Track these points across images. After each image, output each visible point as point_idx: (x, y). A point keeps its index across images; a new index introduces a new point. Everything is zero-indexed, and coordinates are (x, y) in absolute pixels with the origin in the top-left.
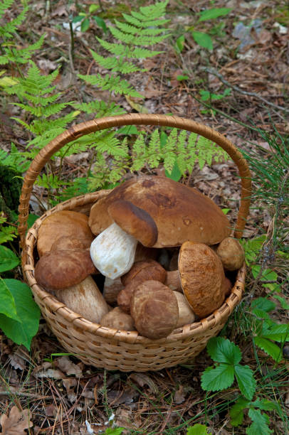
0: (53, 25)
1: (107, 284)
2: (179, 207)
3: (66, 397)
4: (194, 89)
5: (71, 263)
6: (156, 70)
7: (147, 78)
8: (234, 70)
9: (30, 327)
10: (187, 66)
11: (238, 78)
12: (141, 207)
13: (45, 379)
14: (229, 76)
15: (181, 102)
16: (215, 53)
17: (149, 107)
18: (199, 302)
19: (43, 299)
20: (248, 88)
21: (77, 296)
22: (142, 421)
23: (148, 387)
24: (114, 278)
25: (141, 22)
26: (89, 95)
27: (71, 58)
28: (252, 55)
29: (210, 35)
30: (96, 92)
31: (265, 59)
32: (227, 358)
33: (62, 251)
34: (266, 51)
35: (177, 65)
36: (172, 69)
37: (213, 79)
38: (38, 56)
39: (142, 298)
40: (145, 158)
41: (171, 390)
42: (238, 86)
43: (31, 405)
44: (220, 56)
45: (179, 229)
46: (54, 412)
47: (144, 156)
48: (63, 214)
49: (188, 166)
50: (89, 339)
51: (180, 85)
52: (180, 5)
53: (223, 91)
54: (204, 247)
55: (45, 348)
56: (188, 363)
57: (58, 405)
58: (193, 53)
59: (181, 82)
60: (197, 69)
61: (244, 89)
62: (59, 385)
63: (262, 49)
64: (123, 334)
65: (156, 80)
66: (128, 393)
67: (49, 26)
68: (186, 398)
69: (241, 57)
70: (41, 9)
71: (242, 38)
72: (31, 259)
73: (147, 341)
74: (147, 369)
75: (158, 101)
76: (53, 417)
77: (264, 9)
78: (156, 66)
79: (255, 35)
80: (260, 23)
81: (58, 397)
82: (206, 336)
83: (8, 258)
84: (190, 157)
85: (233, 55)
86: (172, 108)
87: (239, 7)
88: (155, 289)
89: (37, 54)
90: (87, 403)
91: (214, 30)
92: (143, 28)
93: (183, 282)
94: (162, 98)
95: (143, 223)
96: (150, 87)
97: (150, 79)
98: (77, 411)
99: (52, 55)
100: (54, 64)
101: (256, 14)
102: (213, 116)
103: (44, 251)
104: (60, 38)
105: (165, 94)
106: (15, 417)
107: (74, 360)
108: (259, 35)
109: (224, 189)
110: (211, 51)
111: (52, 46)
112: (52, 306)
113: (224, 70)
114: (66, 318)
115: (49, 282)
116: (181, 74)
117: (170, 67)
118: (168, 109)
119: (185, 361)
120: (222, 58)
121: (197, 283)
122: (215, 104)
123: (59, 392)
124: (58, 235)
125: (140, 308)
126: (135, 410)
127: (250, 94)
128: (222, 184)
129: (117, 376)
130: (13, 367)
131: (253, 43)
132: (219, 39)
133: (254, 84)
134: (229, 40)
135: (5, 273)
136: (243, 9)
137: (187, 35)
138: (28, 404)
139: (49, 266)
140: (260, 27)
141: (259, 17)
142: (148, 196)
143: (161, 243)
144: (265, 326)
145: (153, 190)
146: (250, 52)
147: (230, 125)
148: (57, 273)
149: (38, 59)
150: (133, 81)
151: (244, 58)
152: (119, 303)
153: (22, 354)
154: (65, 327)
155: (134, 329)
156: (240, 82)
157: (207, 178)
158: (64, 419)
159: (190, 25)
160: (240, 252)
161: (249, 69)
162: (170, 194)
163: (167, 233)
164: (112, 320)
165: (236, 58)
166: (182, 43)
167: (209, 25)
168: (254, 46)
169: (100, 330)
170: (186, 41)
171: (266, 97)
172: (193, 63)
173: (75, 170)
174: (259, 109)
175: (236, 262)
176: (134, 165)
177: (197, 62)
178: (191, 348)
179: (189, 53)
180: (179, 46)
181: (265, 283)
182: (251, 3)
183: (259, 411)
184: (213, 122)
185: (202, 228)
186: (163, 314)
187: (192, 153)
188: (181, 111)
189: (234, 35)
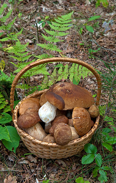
0: (31, 25)
1: (46, 125)
2: (74, 94)
3: (30, 170)
4: (86, 49)
5: (31, 118)
6: (71, 41)
7: (68, 45)
8: (102, 40)
9: (15, 144)
10: (84, 40)
11: (104, 43)
12: (59, 95)
13: (22, 164)
14: (100, 43)
15: (81, 54)
16: (95, 34)
17: (68, 56)
18: (80, 130)
19: (20, 133)
20: (107, 47)
21: (33, 131)
22: (59, 178)
23: (62, 165)
24: (47, 123)
25: (62, 21)
26: (45, 53)
27: (37, 38)
28: (109, 34)
29: (93, 27)
30: (48, 51)
31: (114, 35)
32: (92, 151)
33: (27, 113)
34: (115, 32)
35: (80, 39)
36: (78, 41)
37: (94, 44)
38: (25, 38)
39: (57, 130)
40: (62, 76)
41: (71, 165)
42: (103, 46)
43: (16, 174)
44: (97, 35)
45: (73, 102)
46: (25, 176)
47: (62, 75)
48: (30, 99)
49: (79, 78)
50: (38, 147)
51: (81, 47)
52: (82, 15)
53: (98, 49)
54: (82, 109)
55: (23, 152)
56: (77, 154)
57: (27, 174)
58: (86, 34)
59: (81, 46)
60: (88, 40)
61: (106, 48)
62: (27, 166)
63: (113, 32)
64: (51, 144)
65: (72, 45)
66: (54, 167)
67: (30, 25)
68: (77, 168)
69: (105, 35)
70: (27, 19)
71: (105, 28)
72: (16, 117)
73: (60, 146)
74: (62, 158)
75: (72, 54)
76: (25, 178)
77: (114, 16)
78: (71, 40)
79: (111, 26)
80: (113, 21)
81: (27, 170)
82: (83, 143)
83: (8, 118)
84: (79, 74)
85: (102, 34)
86: (77, 56)
87: (105, 15)
88: (62, 126)
89: (24, 37)
90: (38, 172)
91: (95, 25)
92: (63, 24)
93: (74, 123)
94: (74, 53)
95: (59, 100)
96: (69, 48)
97: (69, 45)
98: (34, 175)
99: (30, 37)
100: (31, 41)
101: (111, 18)
102: (93, 59)
103: (22, 114)
104: (34, 30)
105: (75, 51)
106: (10, 179)
107: (34, 156)
108: (112, 26)
109: (96, 87)
110: (94, 33)
111: (31, 34)
112: (24, 135)
113: (98, 41)
114: (29, 139)
115: (22, 125)
116: (81, 42)
117: (77, 40)
118: (76, 57)
119: (76, 154)
120: (98, 36)
121: (79, 123)
122: (94, 54)
123: (28, 169)
124: (27, 107)
125: (57, 134)
126: (57, 173)
127: (108, 49)
128: (95, 85)
129: (50, 161)
130: (10, 160)
131: (110, 29)
132: (96, 28)
133: (110, 45)
134: (100, 28)
135: (6, 124)
136: (107, 16)
137: (84, 27)
138: (15, 174)
139: (22, 119)
140: (112, 23)
141: (112, 19)
142: (62, 90)
143: (66, 108)
144: (107, 138)
145: (64, 88)
146: (109, 33)
147: (100, 62)
148: (25, 122)
149: (25, 39)
150: (62, 46)
151: (106, 35)
152: (50, 132)
153: (13, 155)
154: (29, 143)
155: (55, 142)
156: (104, 45)
157: (89, 83)
158: (29, 179)
159: (86, 23)
160: (97, 110)
161: (108, 40)
162: (70, 89)
163: (69, 104)
164: (47, 139)
165: (103, 36)
166: (82, 30)
167: (93, 23)
168: (110, 31)
169: (42, 143)
170: (83, 30)
171: (114, 50)
172: (86, 38)
173: (38, 82)
174: (111, 55)
175: (96, 114)
176: (58, 79)
177: (88, 38)
178: (78, 148)
179: (85, 34)
180: (81, 32)
181: (108, 122)
182: (110, 14)
183: (103, 171)
184: (93, 61)
185: (82, 102)
186: (65, 135)
187: (80, 73)
188: (81, 57)
189: (103, 26)
